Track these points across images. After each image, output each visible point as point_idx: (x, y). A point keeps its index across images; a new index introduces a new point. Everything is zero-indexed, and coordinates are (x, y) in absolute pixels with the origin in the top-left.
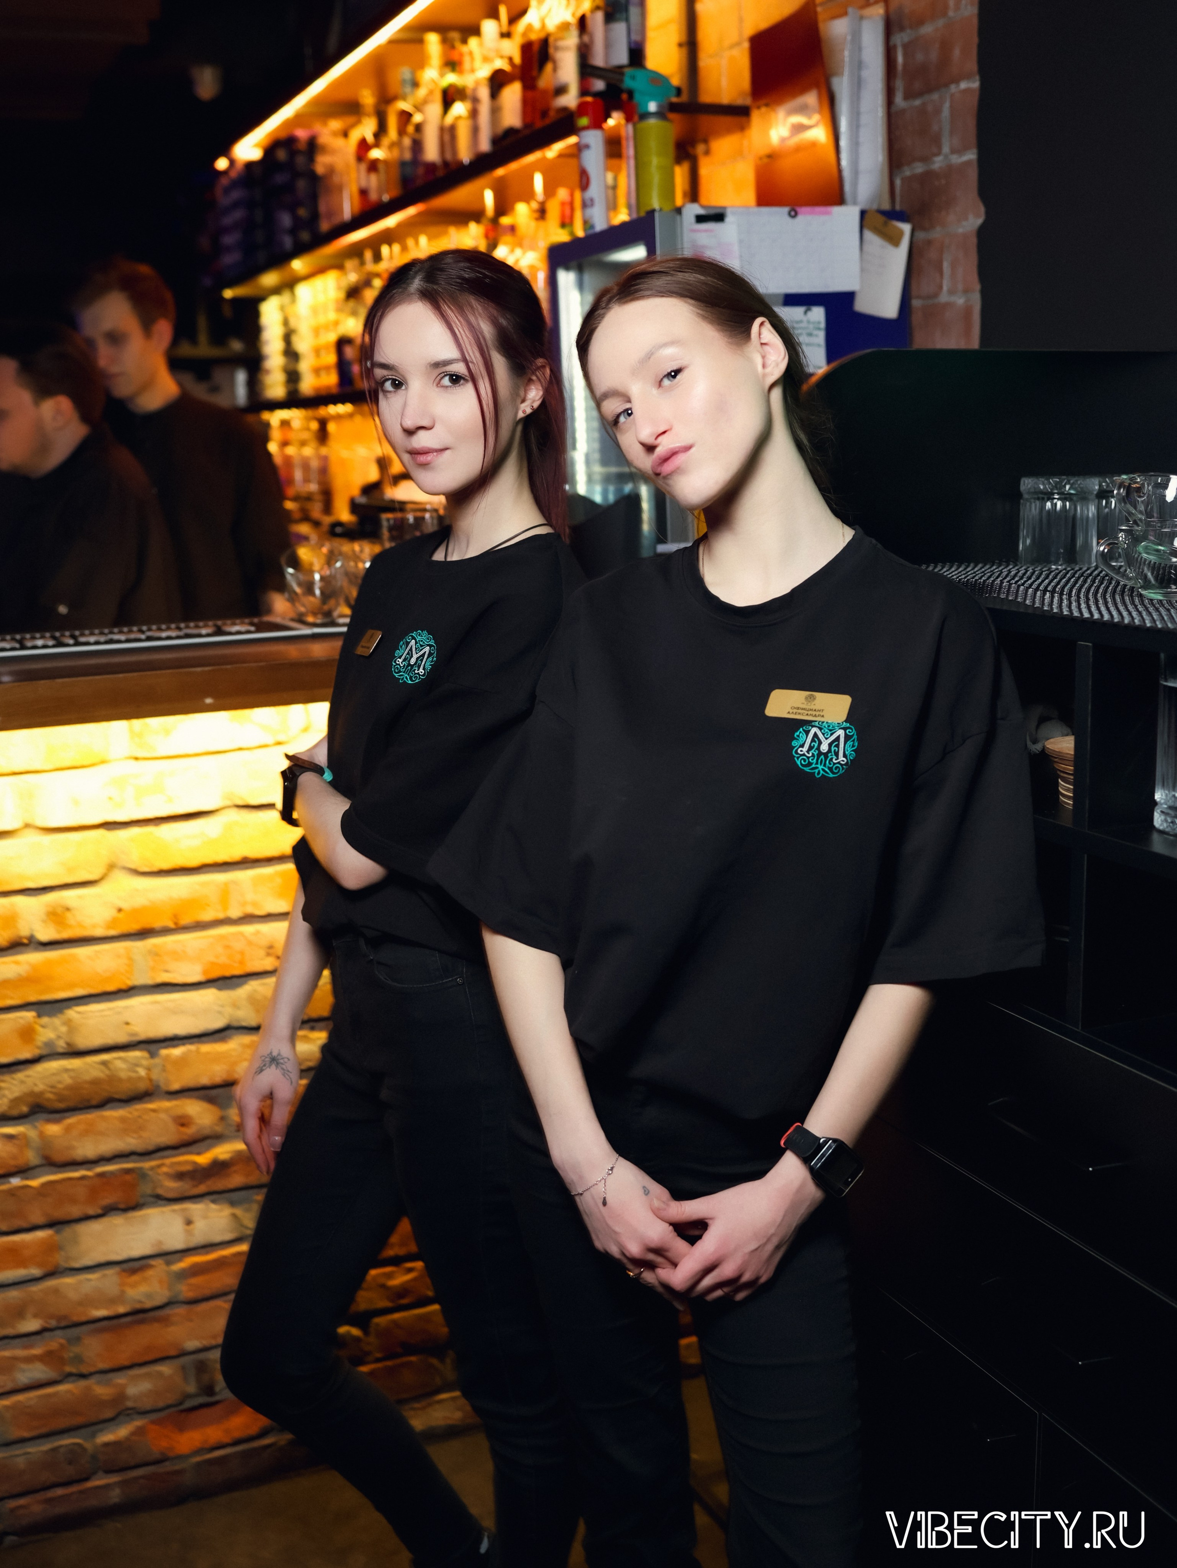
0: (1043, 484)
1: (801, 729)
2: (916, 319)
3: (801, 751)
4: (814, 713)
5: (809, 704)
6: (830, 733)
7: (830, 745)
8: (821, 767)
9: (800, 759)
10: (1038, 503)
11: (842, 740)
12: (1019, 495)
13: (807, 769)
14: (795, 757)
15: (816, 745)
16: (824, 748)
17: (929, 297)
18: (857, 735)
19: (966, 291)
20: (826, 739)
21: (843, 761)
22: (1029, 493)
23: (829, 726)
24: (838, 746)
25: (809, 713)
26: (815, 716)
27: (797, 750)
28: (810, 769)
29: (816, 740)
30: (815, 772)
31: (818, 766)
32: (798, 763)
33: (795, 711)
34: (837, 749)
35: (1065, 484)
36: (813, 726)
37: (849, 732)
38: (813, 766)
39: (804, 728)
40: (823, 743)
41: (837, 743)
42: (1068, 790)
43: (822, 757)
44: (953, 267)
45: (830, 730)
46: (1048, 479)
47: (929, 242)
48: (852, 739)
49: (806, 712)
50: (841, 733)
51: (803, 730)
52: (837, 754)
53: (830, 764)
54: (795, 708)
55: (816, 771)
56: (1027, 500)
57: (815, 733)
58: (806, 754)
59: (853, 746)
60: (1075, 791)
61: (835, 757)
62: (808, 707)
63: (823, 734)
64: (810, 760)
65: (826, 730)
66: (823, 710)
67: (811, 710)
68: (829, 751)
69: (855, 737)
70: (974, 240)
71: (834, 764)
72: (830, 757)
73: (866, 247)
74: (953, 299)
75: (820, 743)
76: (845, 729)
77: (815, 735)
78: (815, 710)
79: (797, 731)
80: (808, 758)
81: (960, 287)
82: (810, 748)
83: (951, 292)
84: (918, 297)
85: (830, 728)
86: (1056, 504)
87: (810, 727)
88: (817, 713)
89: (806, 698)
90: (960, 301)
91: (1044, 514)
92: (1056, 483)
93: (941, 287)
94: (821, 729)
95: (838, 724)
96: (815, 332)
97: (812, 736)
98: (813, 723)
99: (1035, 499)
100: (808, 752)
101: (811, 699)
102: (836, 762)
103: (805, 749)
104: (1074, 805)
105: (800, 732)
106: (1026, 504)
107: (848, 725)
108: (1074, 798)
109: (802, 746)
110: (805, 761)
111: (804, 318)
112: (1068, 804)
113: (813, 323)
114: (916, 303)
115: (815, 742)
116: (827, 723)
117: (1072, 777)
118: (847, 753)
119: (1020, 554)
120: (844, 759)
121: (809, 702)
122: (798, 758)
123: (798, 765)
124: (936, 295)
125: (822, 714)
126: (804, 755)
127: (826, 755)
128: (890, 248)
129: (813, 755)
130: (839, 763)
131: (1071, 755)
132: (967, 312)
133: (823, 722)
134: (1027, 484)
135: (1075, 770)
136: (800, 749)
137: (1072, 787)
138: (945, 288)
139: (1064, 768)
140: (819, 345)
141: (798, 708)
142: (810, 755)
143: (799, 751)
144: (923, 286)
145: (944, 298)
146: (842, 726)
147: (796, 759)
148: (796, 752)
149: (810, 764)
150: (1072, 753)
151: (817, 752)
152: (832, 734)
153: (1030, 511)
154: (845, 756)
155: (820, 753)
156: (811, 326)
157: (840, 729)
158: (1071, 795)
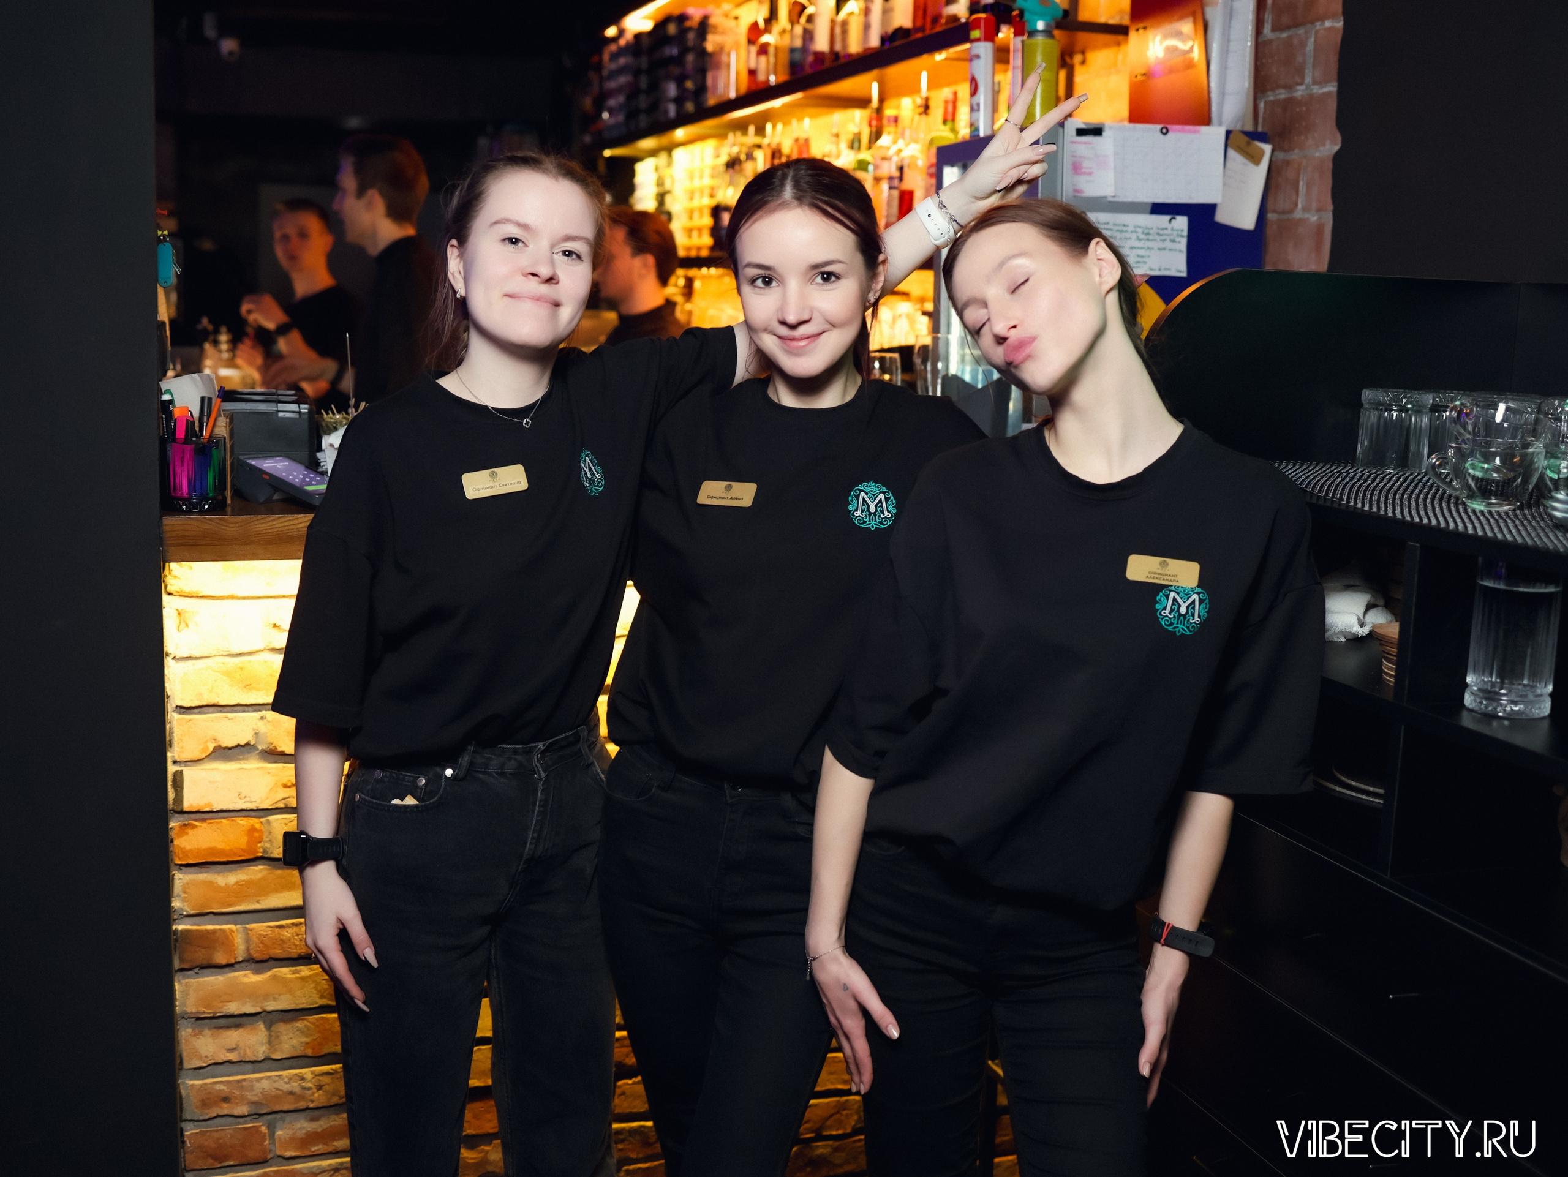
0: (1382, 396)
1: (1161, 594)
2: (1271, 231)
3: (1164, 613)
4: (1170, 578)
5: (1164, 569)
6: (1186, 597)
7: (1188, 608)
8: (1180, 626)
9: (1164, 620)
10: (1376, 412)
11: (1197, 603)
12: (1361, 405)
13: (1170, 628)
14: (1159, 618)
15: (1176, 607)
16: (1183, 610)
17: (1284, 212)
18: (1209, 598)
19: (1319, 210)
20: (1184, 602)
21: (1198, 621)
22: (1369, 403)
23: (1184, 591)
24: (1194, 608)
25: (1166, 577)
26: (1171, 581)
27: (1161, 612)
28: (1173, 628)
29: (1176, 603)
30: (1175, 631)
31: (1179, 625)
32: (1163, 623)
33: (1153, 575)
34: (1193, 611)
35: (1402, 398)
36: (1171, 591)
37: (1202, 596)
38: (1175, 625)
39: (1163, 591)
40: (1182, 606)
41: (1193, 606)
42: (1390, 669)
43: (1182, 618)
44: (1309, 186)
45: (1187, 595)
46: (1387, 393)
47: (1287, 163)
48: (1205, 603)
49: (1163, 577)
50: (1195, 596)
51: (1163, 594)
52: (1193, 615)
53: (1188, 623)
54: (1152, 573)
55: (1177, 630)
56: (1367, 409)
57: (1174, 597)
58: (1169, 615)
59: (1206, 608)
60: (1396, 671)
61: (1191, 618)
62: (1163, 572)
63: (1181, 598)
64: (1172, 620)
65: (1183, 595)
66: (1177, 576)
67: (1167, 575)
68: (1187, 612)
69: (1207, 600)
70: (1329, 165)
71: (1191, 623)
72: (1188, 618)
73: (1229, 164)
74: (1306, 216)
75: (1179, 606)
76: (1198, 593)
77: (1174, 599)
78: (1170, 576)
79: (1158, 595)
80: (1170, 618)
81: (1314, 205)
82: (1172, 611)
83: (1305, 209)
84: (1274, 211)
85: (1186, 592)
86: (1393, 415)
87: (1169, 592)
88: (1172, 578)
89: (1160, 564)
90: (1314, 218)
91: (1382, 421)
92: (1395, 396)
93: (1296, 205)
94: (1178, 594)
95: (1192, 588)
96: (1178, 239)
97: (1172, 599)
98: (1170, 588)
99: (1374, 409)
100: (1170, 613)
101: (1164, 565)
102: (1192, 622)
103: (1167, 611)
104: (1395, 683)
105: (1161, 596)
106: (1366, 412)
107: (1200, 590)
108: (1396, 677)
109: (1165, 608)
110: (1168, 621)
111: (1169, 226)
112: (1390, 681)
113: (1178, 230)
114: (1271, 216)
115: (1175, 605)
116: (1182, 587)
117: (1395, 658)
118: (1201, 614)
119: (1357, 456)
120: (1199, 619)
121: (1163, 567)
122: (1162, 619)
123: (1162, 625)
124: (1291, 211)
125: (1176, 579)
126: (1167, 616)
127: (1184, 616)
128: (1251, 166)
129: (1174, 616)
130: (1194, 623)
131: (1394, 638)
132: (1320, 229)
133: (1178, 587)
134: (1367, 395)
135: (1398, 653)
136: (1164, 611)
137: (1394, 667)
138: (1300, 206)
139: (1389, 650)
140: (1180, 251)
141: (1155, 573)
142: (1172, 616)
143: (1162, 613)
144: (1281, 202)
145: (1298, 214)
146: (1196, 591)
147: (1160, 620)
148: (1160, 614)
149: (1172, 624)
150: (1397, 637)
151: (1177, 614)
152: (1188, 598)
153: (1369, 418)
154: (1199, 616)
155: (1180, 615)
156: (1175, 233)
157: (1194, 593)
158: (1394, 674)
